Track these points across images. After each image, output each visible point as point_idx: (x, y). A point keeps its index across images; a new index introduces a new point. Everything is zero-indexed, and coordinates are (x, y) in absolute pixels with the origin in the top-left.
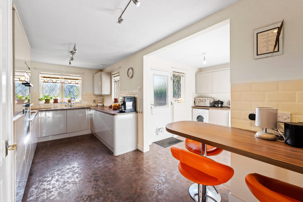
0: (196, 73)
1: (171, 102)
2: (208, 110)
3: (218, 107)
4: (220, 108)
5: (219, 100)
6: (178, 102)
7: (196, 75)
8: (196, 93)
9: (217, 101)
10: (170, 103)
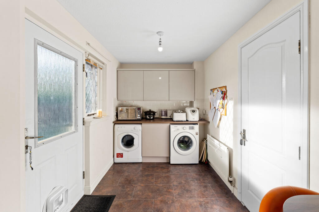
0: (117, 68)
1: (83, 119)
2: (140, 125)
3: (150, 119)
4: (152, 121)
5: (150, 110)
6: (94, 118)
7: (117, 71)
8: (118, 100)
9: (148, 112)
10: (80, 122)
